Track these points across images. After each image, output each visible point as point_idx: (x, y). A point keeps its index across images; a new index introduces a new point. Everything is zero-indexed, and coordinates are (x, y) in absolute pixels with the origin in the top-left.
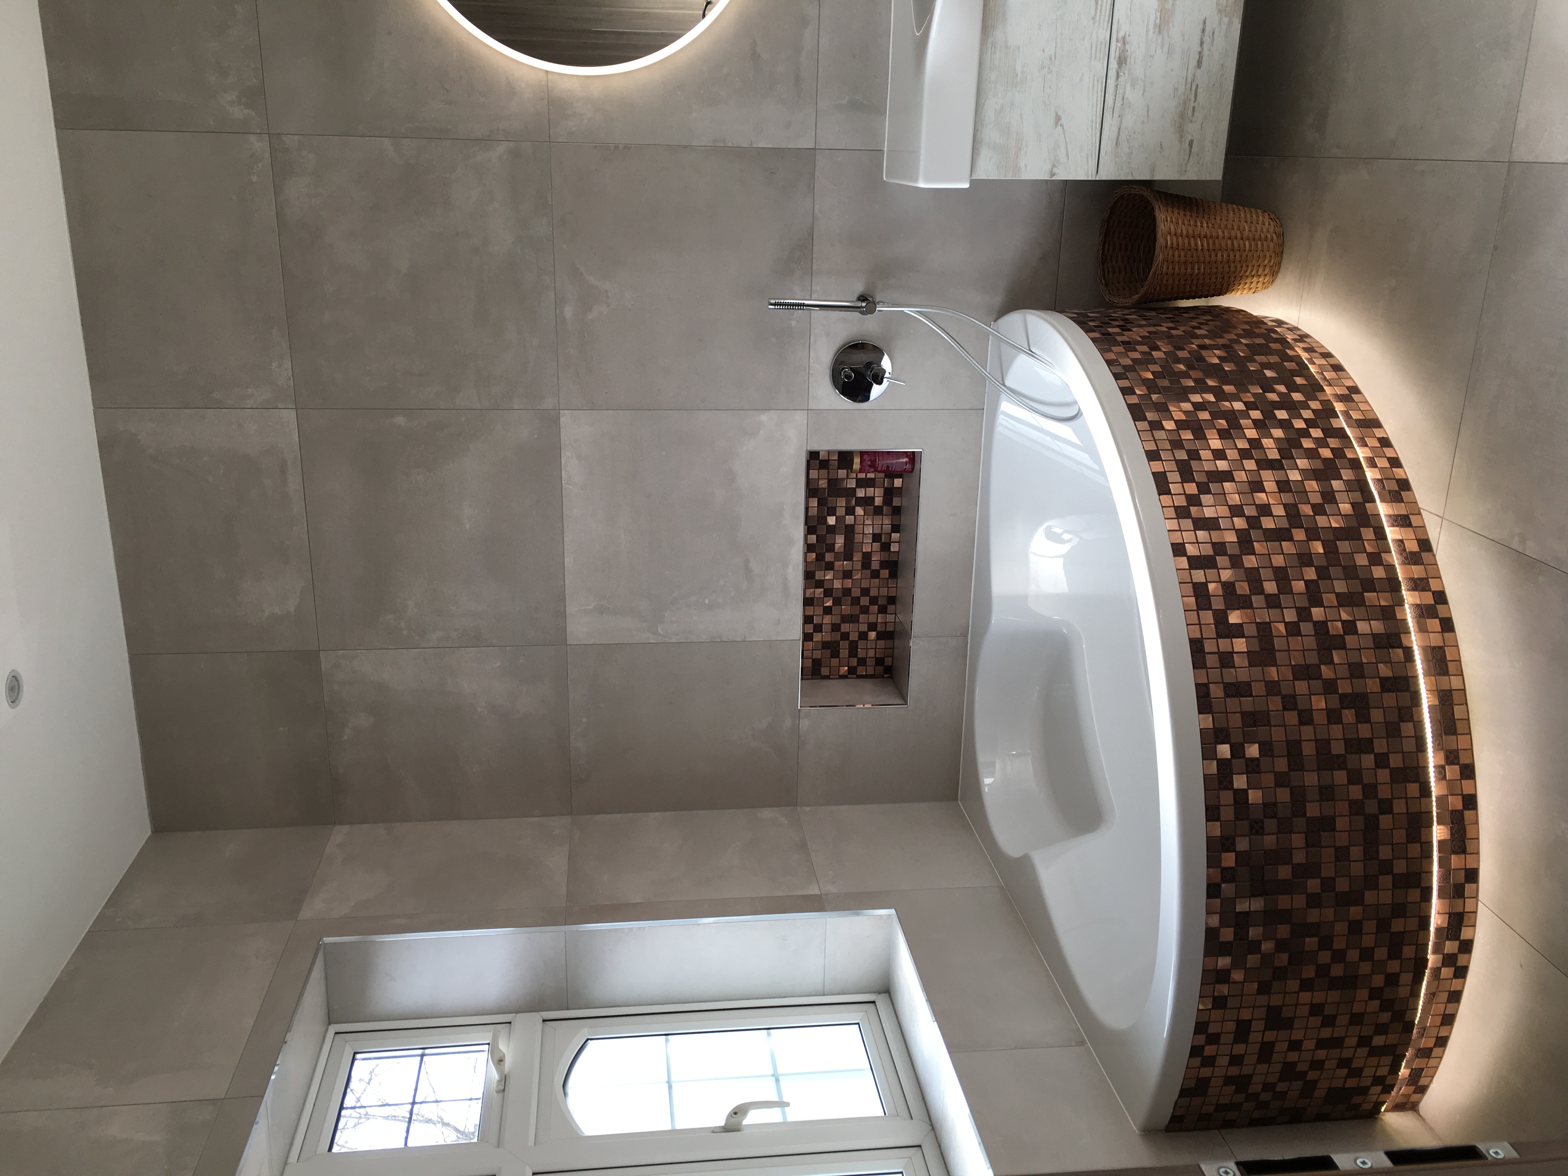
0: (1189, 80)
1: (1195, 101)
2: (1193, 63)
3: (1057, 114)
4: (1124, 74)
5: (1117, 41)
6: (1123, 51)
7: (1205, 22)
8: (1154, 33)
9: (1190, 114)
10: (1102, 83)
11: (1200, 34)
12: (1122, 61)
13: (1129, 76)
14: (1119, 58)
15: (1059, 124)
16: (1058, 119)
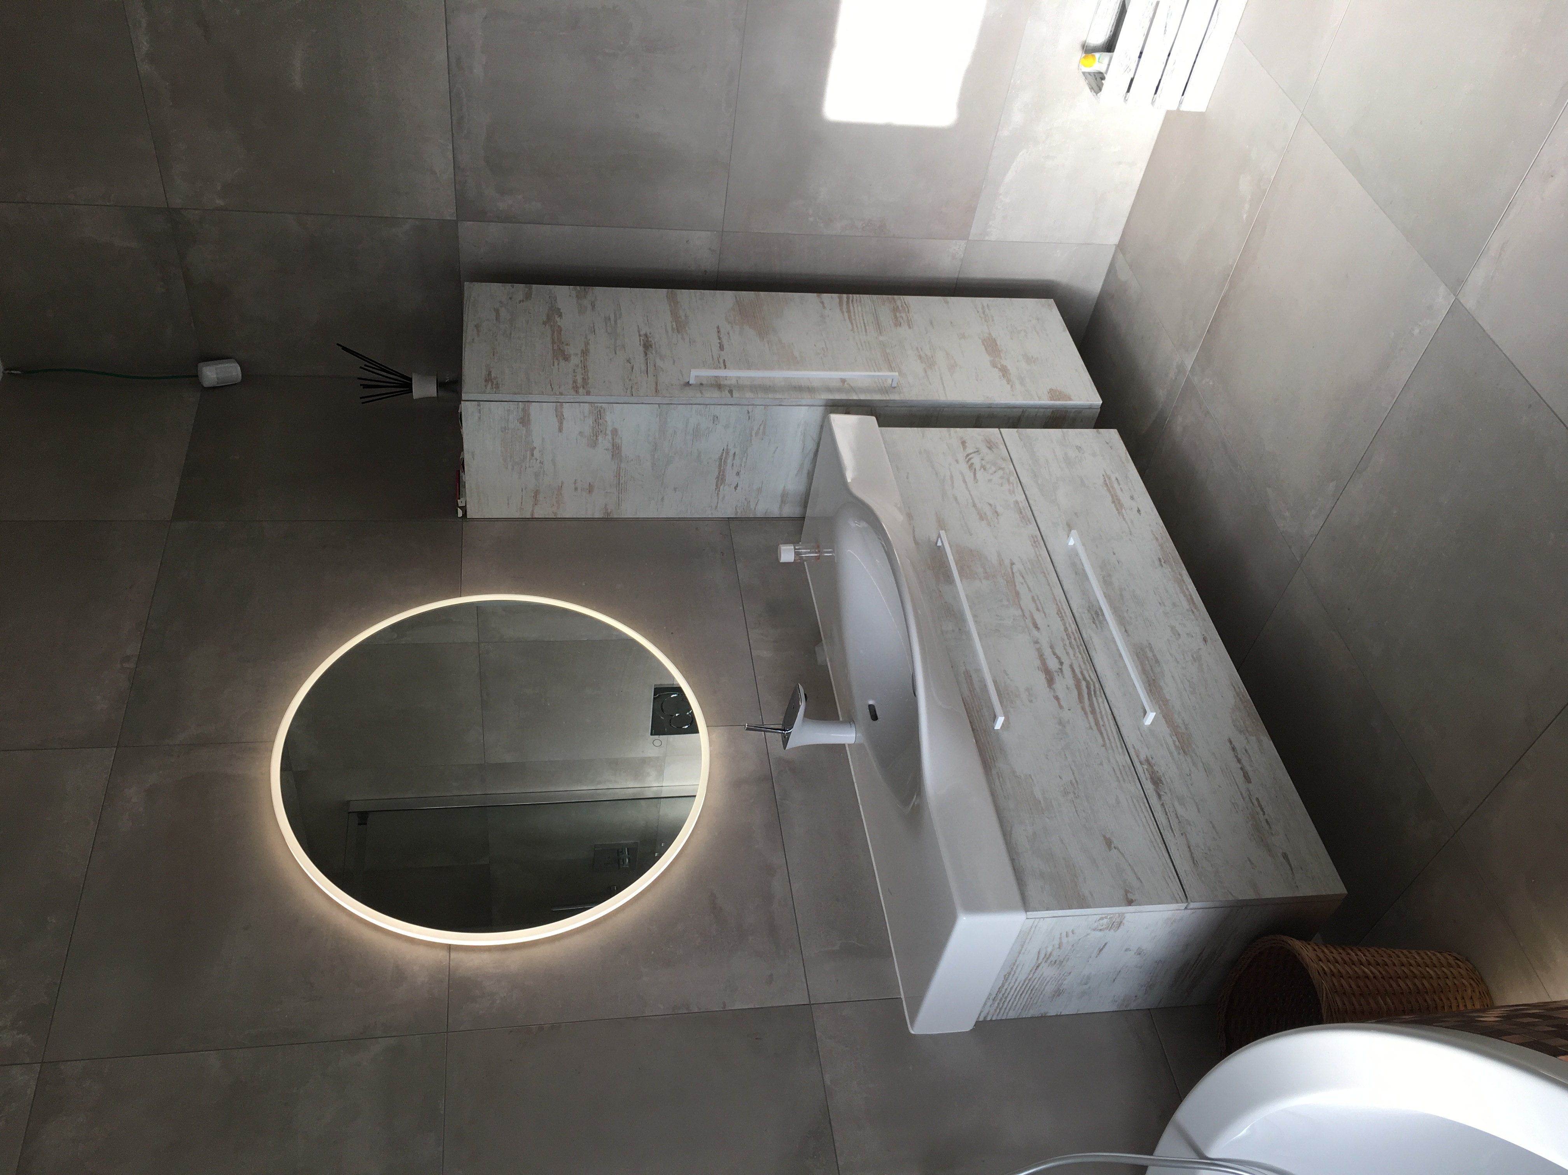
0: (1245, 795)
1: (1264, 814)
2: (1240, 779)
3: (1104, 837)
4: (1165, 793)
5: (1141, 763)
6: (1152, 772)
7: (1230, 742)
8: (1179, 754)
9: (1267, 827)
10: (1144, 803)
11: (1232, 753)
12: (1157, 781)
13: (1171, 795)
14: (1152, 778)
15: (1113, 846)
16: (1109, 843)
